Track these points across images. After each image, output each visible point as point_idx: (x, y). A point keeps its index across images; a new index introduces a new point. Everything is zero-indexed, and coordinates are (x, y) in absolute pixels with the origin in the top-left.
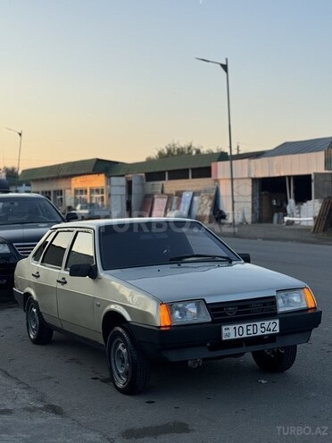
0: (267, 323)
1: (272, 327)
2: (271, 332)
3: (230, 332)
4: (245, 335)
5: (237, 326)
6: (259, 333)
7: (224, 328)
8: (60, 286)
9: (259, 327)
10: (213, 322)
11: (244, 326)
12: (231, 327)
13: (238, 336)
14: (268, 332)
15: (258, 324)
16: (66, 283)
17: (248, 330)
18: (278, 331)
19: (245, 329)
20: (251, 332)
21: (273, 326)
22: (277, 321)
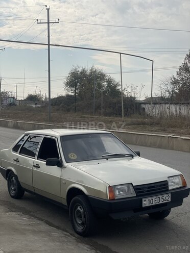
0: (165, 196)
1: (167, 198)
2: (167, 201)
3: (146, 203)
4: (154, 204)
5: (150, 199)
6: (161, 202)
7: (143, 200)
8: (35, 169)
9: (161, 199)
10: (137, 196)
11: (154, 198)
12: (147, 199)
13: (150, 205)
14: (165, 202)
15: (161, 197)
16: (39, 167)
18: (170, 201)
19: (154, 200)
20: (157, 202)
22: (170, 195)
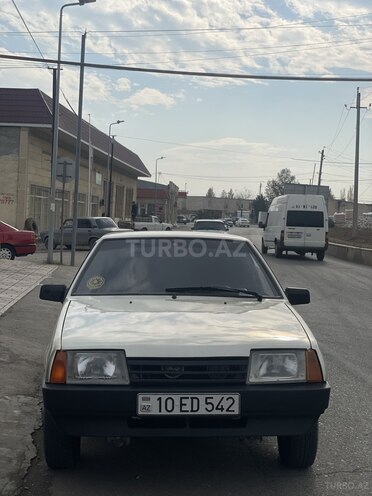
0: (217, 397)
1: (226, 404)
2: (224, 412)
3: (150, 404)
4: (177, 412)
5: (164, 397)
6: (202, 412)
7: (141, 396)
9: (202, 402)
11: (176, 398)
12: (154, 398)
13: (164, 412)
14: (219, 412)
15: (202, 398)
17: (182, 405)
18: (237, 412)
19: (177, 403)
20: (188, 408)
21: (228, 404)
22: (236, 397)
